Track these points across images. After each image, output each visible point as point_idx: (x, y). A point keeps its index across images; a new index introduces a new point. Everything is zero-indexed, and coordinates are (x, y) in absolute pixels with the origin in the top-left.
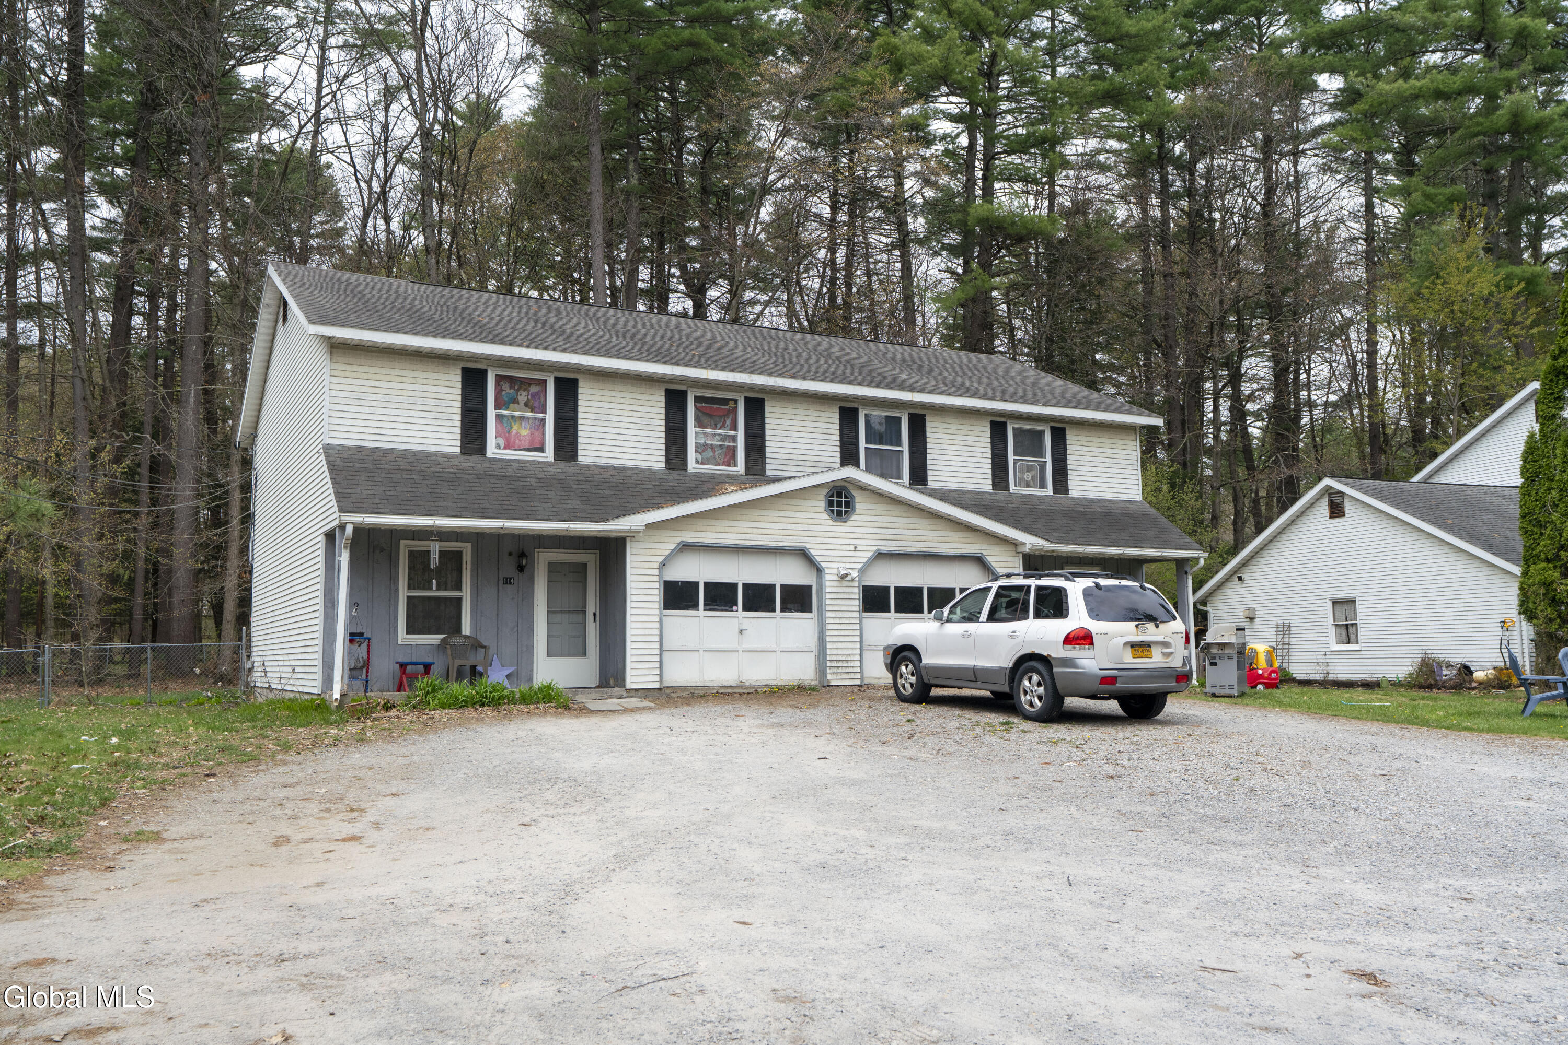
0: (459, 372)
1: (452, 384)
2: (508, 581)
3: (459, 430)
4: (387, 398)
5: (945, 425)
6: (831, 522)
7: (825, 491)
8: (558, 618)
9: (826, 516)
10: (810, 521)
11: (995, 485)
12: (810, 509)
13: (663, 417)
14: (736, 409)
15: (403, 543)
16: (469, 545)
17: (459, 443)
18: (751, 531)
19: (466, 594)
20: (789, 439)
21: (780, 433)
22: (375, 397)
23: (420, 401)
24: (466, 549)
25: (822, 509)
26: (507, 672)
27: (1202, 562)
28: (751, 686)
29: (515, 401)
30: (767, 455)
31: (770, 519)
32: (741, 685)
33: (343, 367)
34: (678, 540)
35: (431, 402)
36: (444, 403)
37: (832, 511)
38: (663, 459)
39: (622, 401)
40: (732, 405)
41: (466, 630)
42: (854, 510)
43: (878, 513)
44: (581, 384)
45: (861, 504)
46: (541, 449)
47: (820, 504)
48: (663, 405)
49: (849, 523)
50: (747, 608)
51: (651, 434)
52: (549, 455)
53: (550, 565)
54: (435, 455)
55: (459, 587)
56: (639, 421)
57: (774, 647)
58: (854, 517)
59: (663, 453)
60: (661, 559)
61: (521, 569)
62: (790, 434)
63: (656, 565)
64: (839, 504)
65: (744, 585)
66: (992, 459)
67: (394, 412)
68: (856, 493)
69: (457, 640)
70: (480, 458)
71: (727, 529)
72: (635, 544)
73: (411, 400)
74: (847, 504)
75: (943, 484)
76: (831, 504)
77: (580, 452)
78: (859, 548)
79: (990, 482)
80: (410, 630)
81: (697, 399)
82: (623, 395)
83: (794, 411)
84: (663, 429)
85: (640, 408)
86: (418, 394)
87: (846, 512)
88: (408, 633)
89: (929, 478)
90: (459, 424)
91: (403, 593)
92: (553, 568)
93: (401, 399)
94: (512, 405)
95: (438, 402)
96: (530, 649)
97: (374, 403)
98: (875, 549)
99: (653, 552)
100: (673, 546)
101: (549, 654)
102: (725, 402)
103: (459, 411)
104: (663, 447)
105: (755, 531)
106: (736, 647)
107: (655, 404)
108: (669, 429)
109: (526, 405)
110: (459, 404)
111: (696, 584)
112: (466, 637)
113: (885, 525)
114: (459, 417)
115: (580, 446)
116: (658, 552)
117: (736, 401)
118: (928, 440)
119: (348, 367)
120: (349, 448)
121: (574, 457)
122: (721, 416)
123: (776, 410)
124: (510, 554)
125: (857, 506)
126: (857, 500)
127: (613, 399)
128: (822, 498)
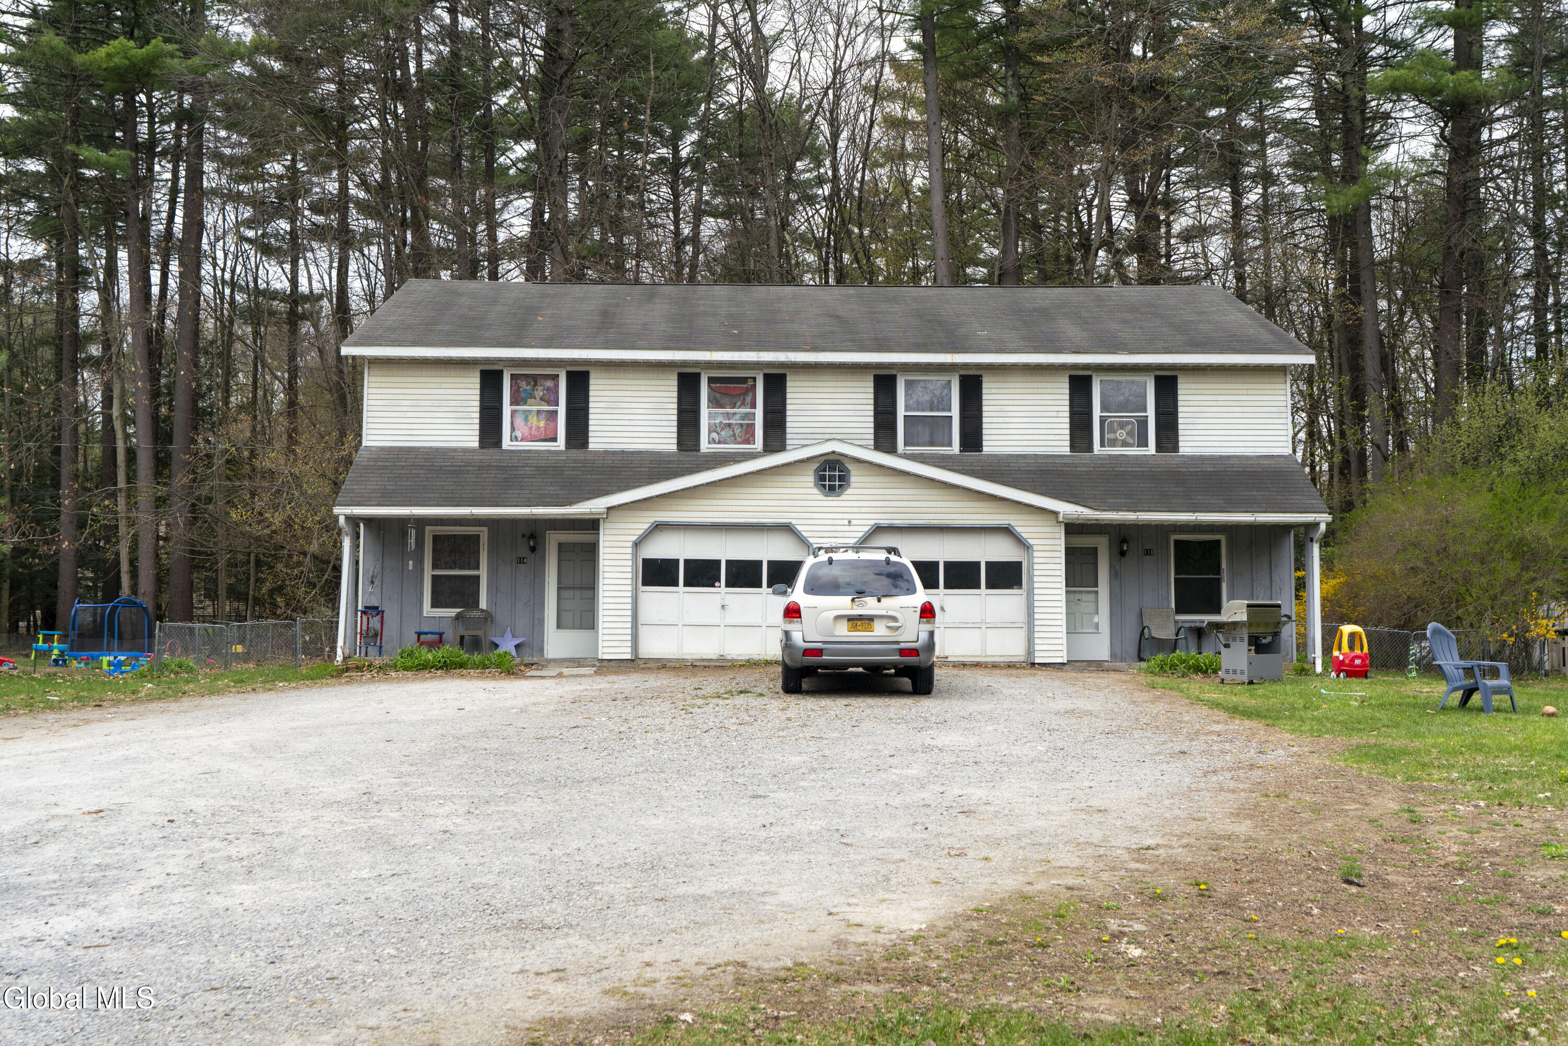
0: (478, 375)
1: (472, 386)
2: (521, 560)
3: (477, 427)
4: (416, 403)
5: (1007, 385)
6: (822, 497)
7: (816, 466)
8: (568, 594)
9: (816, 491)
10: (796, 497)
11: (1073, 447)
12: (797, 485)
13: (675, 400)
14: (754, 387)
15: (428, 528)
16: (485, 529)
17: (477, 438)
18: (730, 508)
19: (483, 573)
20: (814, 413)
21: (803, 407)
22: (405, 403)
23: (444, 403)
24: (484, 533)
25: (812, 485)
26: (517, 642)
27: (1323, 527)
28: (732, 660)
29: (532, 396)
30: (788, 430)
31: (752, 497)
32: (722, 659)
33: (379, 379)
34: (652, 520)
35: (454, 403)
36: (465, 403)
37: (824, 486)
38: (675, 441)
39: (634, 388)
40: (750, 383)
41: (483, 604)
42: (849, 485)
43: (877, 485)
44: (592, 376)
45: (856, 477)
46: (554, 439)
47: (809, 479)
48: (676, 389)
49: (843, 497)
50: (728, 585)
51: (664, 417)
52: (561, 443)
53: (560, 545)
54: (455, 450)
55: (477, 568)
56: (650, 405)
57: (759, 622)
58: (849, 491)
59: (675, 435)
60: (634, 538)
61: (533, 549)
62: (814, 407)
63: (630, 544)
64: (832, 478)
65: (727, 561)
66: (1071, 417)
67: (421, 415)
68: (850, 466)
69: (475, 614)
70: (496, 450)
71: (704, 508)
72: (608, 525)
73: (436, 403)
74: (841, 478)
75: (1003, 449)
76: (822, 478)
77: (590, 440)
78: (853, 522)
79: (1068, 443)
80: (435, 604)
81: (711, 380)
82: (634, 382)
83: (819, 384)
84: (675, 412)
85: (652, 394)
86: (442, 397)
87: (840, 486)
88: (433, 607)
89: (984, 443)
90: (477, 421)
91: (428, 573)
92: (562, 548)
93: (427, 403)
94: (529, 401)
95: (459, 403)
96: (542, 621)
97: (405, 409)
98: (873, 522)
99: (627, 532)
100: (646, 526)
101: (559, 626)
102: (744, 380)
103: (478, 409)
104: (675, 429)
105: (735, 509)
106: (717, 622)
107: (667, 388)
108: (681, 412)
109: (541, 399)
110: (478, 404)
111: (676, 562)
112: (483, 611)
113: (886, 497)
114: (477, 415)
115: (590, 434)
116: (632, 532)
117: (754, 379)
118: (984, 403)
119: (383, 379)
120: (382, 449)
121: (584, 443)
122: (739, 395)
123: (797, 384)
124: (523, 536)
125: (853, 479)
126: (852, 473)
127: (624, 387)
128: (811, 472)
